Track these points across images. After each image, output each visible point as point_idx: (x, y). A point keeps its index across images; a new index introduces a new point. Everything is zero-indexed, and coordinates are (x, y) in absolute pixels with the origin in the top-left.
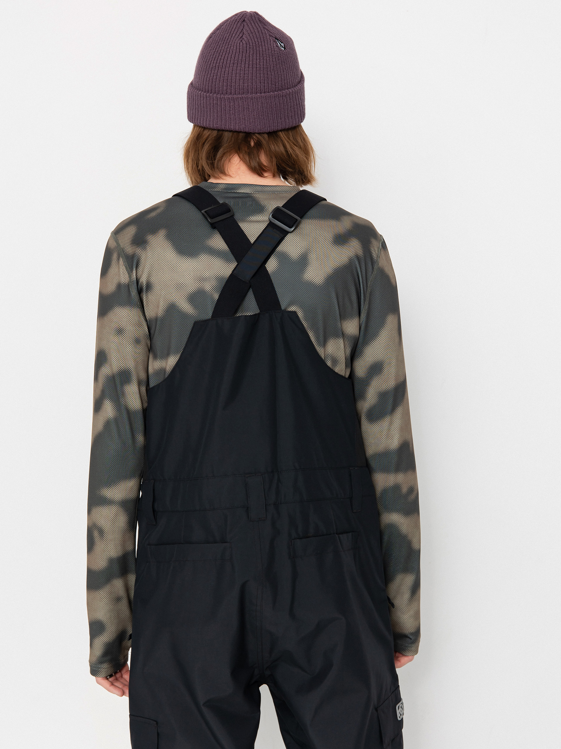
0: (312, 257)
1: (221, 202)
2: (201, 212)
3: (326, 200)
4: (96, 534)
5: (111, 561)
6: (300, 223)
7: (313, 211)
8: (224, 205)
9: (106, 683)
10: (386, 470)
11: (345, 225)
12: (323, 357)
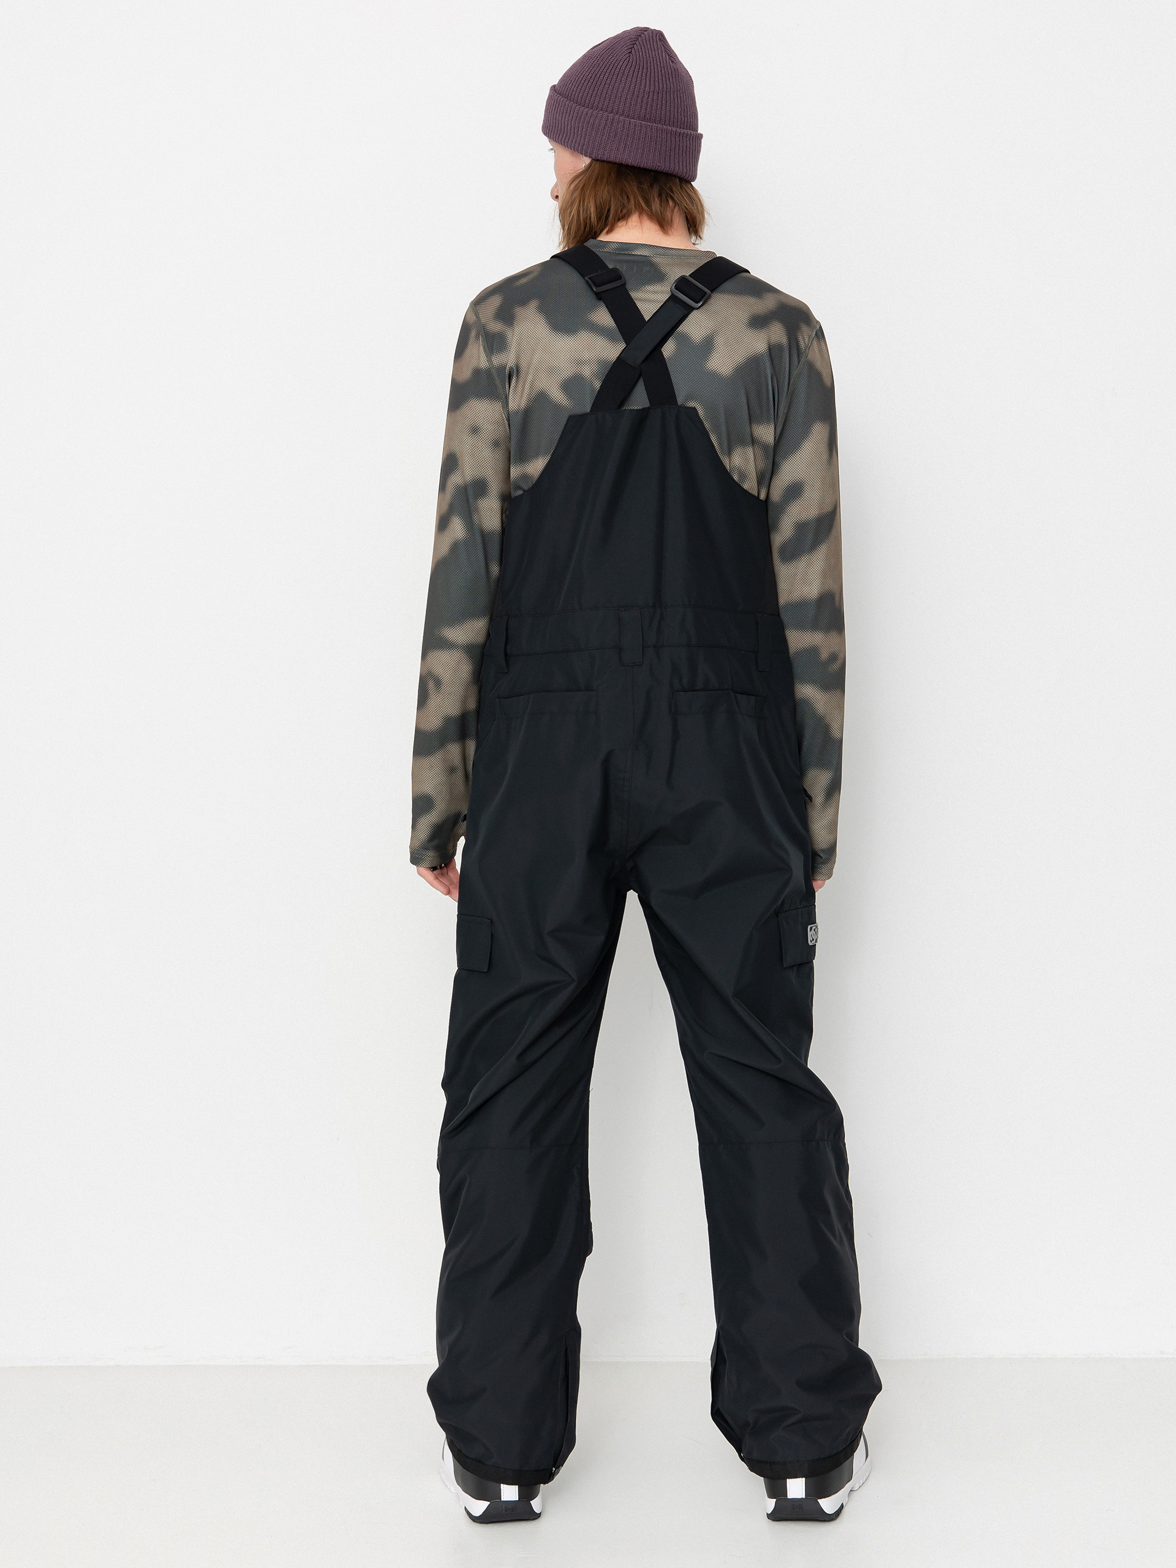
0: (719, 341)
1: (611, 266)
2: (584, 278)
3: (749, 273)
4: (431, 685)
5: (448, 720)
6: (709, 297)
7: (727, 285)
8: (615, 270)
9: (429, 874)
10: (801, 626)
11: (767, 304)
12: (728, 467)
